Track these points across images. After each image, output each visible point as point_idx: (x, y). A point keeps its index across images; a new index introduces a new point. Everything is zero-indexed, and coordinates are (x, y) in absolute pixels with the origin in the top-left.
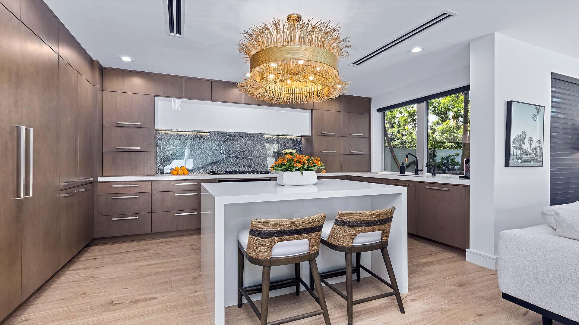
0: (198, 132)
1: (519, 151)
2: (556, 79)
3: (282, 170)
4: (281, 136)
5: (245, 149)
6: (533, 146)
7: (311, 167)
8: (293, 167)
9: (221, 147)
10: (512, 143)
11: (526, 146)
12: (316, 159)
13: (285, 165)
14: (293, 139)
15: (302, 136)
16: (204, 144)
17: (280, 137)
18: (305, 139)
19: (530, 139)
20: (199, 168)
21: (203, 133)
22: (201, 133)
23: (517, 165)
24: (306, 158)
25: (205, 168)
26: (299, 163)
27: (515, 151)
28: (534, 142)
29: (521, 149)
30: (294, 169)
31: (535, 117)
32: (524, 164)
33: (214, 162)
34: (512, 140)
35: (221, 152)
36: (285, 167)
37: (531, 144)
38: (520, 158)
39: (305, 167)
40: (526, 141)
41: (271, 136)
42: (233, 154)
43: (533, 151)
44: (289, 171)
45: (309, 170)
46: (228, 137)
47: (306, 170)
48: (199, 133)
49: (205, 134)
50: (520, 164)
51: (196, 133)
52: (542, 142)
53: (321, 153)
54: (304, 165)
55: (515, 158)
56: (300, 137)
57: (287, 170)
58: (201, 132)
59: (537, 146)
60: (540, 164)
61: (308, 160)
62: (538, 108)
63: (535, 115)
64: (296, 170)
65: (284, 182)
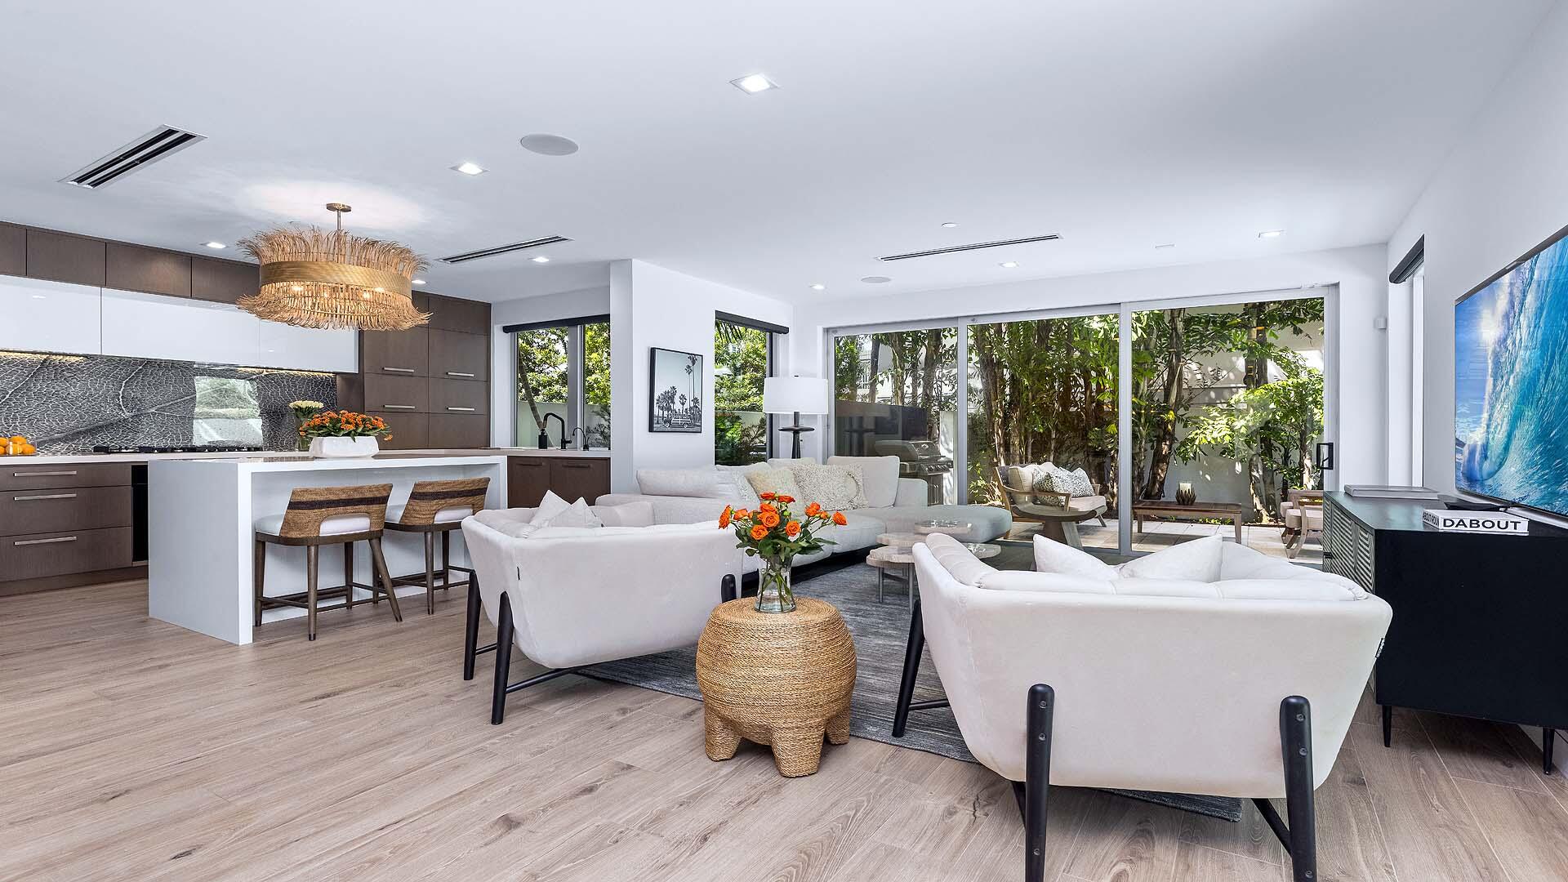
0: (51, 354)
1: (666, 413)
2: (722, 319)
3: (319, 435)
4: (284, 372)
5: (188, 397)
6: (687, 406)
7: (368, 431)
8: (340, 429)
9: (120, 392)
10: (655, 402)
11: (677, 406)
12: (377, 420)
13: (326, 427)
14: (315, 377)
15: (336, 374)
16: (70, 384)
17: (281, 372)
18: (342, 378)
19: (683, 397)
20: (54, 441)
21: (68, 358)
22: (62, 357)
23: (665, 429)
24: (359, 418)
25: (72, 440)
26: (350, 423)
27: (661, 412)
28: (688, 401)
29: (669, 409)
30: (342, 433)
31: (689, 370)
32: (673, 429)
33: (100, 427)
34: (656, 397)
35: (121, 403)
36: (325, 430)
37: (683, 404)
38: (668, 421)
39: (360, 430)
40: (677, 399)
41: (257, 370)
42: (155, 408)
43: (687, 412)
44: (332, 435)
45: (365, 435)
46: (140, 367)
47: (360, 435)
48: (54, 357)
49: (73, 359)
50: (669, 429)
51: (45, 357)
52: (700, 401)
53: (381, 409)
54: (357, 425)
55: (661, 421)
56: (331, 375)
57: (330, 435)
58: (60, 355)
59: (692, 405)
60: (696, 429)
61: (364, 420)
62: (693, 358)
63: (689, 367)
64: (344, 435)
65: (324, 451)
